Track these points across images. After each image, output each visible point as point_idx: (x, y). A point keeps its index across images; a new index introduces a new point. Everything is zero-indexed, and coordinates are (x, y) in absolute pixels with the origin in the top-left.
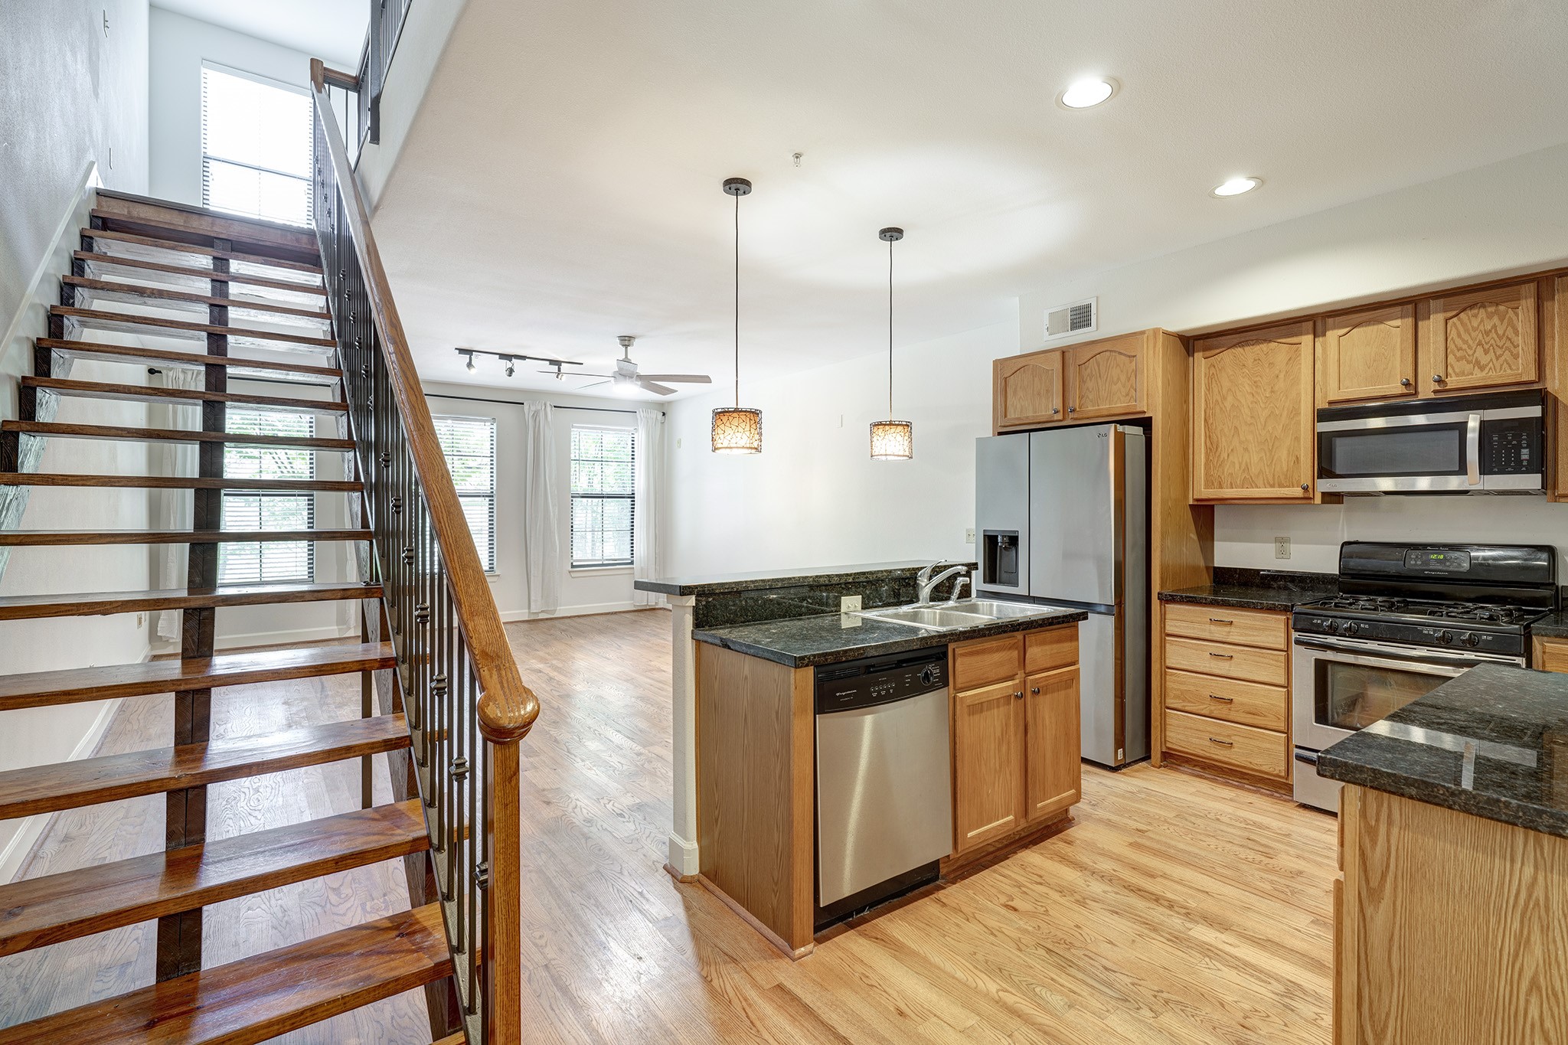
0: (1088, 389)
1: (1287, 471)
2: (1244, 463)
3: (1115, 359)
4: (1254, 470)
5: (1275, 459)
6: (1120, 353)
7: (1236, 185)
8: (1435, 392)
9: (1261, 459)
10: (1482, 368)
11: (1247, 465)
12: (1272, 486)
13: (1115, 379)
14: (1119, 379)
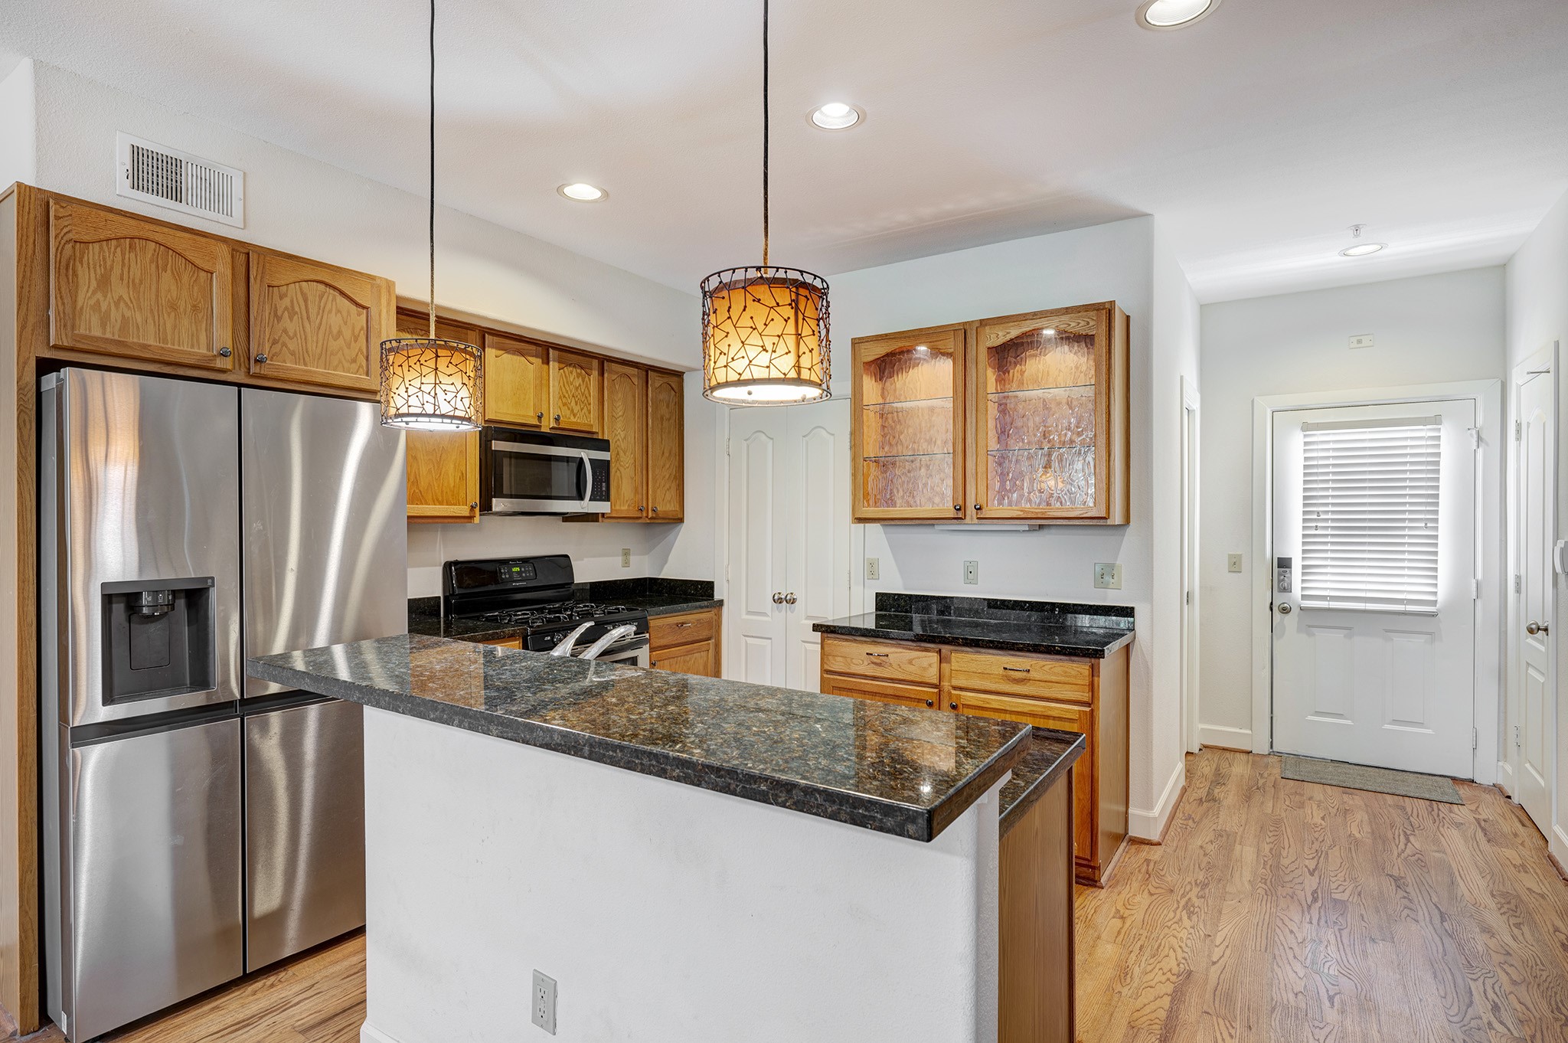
0: (285, 331)
1: (454, 487)
2: (413, 474)
3: (334, 299)
4: (423, 484)
5: (443, 473)
6: (342, 293)
7: (583, 191)
8: (553, 428)
9: (430, 470)
10: (575, 416)
11: (416, 477)
12: (441, 503)
13: (335, 331)
14: (340, 333)
